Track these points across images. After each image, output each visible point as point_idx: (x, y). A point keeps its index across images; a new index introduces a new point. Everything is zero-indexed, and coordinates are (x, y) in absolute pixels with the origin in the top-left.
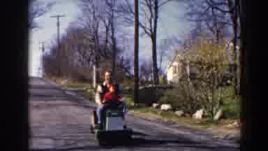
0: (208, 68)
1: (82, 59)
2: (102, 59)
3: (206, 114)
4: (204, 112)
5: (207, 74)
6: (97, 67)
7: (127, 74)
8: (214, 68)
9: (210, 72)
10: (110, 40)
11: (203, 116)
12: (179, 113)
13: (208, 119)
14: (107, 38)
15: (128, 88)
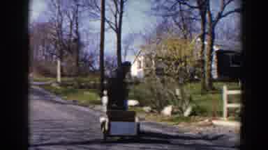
0: (177, 64)
1: (45, 53)
2: (66, 52)
3: (175, 110)
4: (173, 109)
5: (176, 69)
6: (62, 61)
7: (91, 68)
8: (183, 64)
9: (179, 67)
10: (74, 35)
11: (173, 113)
12: (147, 109)
13: (178, 116)
14: (71, 32)
15: (92, 82)
